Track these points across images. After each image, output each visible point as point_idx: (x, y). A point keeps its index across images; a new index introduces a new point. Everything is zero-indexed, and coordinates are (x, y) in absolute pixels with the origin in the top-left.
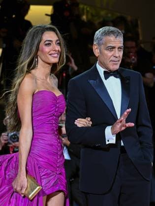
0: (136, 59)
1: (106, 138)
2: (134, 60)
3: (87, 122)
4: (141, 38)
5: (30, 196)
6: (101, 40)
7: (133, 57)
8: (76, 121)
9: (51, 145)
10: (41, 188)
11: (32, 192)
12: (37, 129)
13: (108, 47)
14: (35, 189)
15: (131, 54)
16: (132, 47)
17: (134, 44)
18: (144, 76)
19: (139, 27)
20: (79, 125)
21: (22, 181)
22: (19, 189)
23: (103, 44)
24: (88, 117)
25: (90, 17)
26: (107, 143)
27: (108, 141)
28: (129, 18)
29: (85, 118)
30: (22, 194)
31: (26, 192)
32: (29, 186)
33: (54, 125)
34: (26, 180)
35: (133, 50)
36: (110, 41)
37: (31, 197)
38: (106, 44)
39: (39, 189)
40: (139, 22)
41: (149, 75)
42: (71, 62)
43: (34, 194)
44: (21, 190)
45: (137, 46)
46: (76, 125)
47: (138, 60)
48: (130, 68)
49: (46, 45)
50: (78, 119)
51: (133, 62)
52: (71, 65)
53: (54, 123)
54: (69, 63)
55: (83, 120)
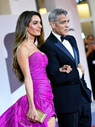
6: (56, 18)
11: (42, 118)
13: (62, 22)
23: (57, 20)
36: (62, 18)
38: (60, 20)
49: (34, 24)
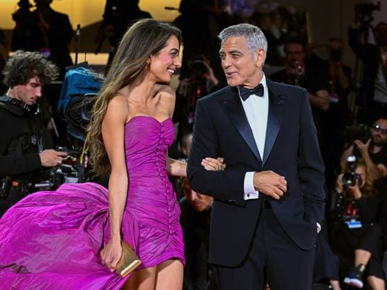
0: (303, 70)
1: (245, 191)
2: (300, 70)
3: (220, 164)
4: (310, 41)
5: (122, 273)
7: (299, 67)
8: (203, 160)
9: (157, 193)
10: (140, 262)
12: (134, 172)
14: (131, 263)
15: (297, 62)
16: (296, 53)
17: (300, 47)
18: (315, 95)
19: (308, 22)
20: (208, 168)
21: (114, 250)
22: (108, 261)
24: (221, 157)
25: (236, 7)
26: (246, 198)
27: (248, 196)
28: (293, 10)
29: (216, 158)
30: (113, 268)
31: (118, 267)
32: (123, 257)
33: (157, 164)
34: (120, 248)
35: (300, 57)
37: (124, 274)
39: (136, 264)
40: (307, 16)
41: (322, 93)
42: (209, 74)
43: (129, 270)
44: (111, 262)
45: (304, 50)
46: (203, 167)
47: (306, 71)
48: (294, 84)
50: (207, 159)
51: (300, 73)
52: (208, 77)
53: (159, 161)
54: (206, 75)
55: (214, 160)
